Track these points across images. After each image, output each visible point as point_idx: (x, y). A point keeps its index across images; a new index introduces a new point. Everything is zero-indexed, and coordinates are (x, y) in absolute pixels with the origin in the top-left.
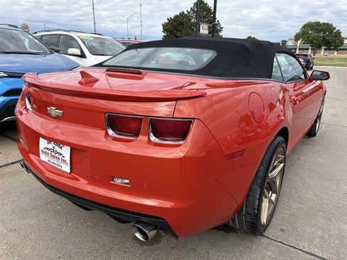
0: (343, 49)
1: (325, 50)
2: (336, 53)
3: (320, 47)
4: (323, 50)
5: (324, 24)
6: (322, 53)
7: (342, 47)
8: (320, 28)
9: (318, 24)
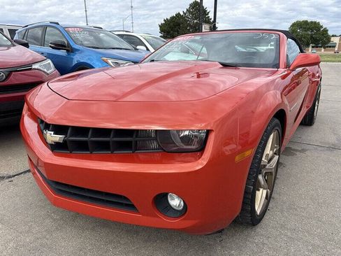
0: (330, 47)
1: (313, 47)
2: (323, 50)
3: (308, 45)
4: (311, 47)
5: (312, 22)
6: (310, 50)
7: (329, 45)
8: (308, 26)
9: (306, 22)
